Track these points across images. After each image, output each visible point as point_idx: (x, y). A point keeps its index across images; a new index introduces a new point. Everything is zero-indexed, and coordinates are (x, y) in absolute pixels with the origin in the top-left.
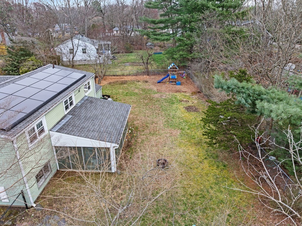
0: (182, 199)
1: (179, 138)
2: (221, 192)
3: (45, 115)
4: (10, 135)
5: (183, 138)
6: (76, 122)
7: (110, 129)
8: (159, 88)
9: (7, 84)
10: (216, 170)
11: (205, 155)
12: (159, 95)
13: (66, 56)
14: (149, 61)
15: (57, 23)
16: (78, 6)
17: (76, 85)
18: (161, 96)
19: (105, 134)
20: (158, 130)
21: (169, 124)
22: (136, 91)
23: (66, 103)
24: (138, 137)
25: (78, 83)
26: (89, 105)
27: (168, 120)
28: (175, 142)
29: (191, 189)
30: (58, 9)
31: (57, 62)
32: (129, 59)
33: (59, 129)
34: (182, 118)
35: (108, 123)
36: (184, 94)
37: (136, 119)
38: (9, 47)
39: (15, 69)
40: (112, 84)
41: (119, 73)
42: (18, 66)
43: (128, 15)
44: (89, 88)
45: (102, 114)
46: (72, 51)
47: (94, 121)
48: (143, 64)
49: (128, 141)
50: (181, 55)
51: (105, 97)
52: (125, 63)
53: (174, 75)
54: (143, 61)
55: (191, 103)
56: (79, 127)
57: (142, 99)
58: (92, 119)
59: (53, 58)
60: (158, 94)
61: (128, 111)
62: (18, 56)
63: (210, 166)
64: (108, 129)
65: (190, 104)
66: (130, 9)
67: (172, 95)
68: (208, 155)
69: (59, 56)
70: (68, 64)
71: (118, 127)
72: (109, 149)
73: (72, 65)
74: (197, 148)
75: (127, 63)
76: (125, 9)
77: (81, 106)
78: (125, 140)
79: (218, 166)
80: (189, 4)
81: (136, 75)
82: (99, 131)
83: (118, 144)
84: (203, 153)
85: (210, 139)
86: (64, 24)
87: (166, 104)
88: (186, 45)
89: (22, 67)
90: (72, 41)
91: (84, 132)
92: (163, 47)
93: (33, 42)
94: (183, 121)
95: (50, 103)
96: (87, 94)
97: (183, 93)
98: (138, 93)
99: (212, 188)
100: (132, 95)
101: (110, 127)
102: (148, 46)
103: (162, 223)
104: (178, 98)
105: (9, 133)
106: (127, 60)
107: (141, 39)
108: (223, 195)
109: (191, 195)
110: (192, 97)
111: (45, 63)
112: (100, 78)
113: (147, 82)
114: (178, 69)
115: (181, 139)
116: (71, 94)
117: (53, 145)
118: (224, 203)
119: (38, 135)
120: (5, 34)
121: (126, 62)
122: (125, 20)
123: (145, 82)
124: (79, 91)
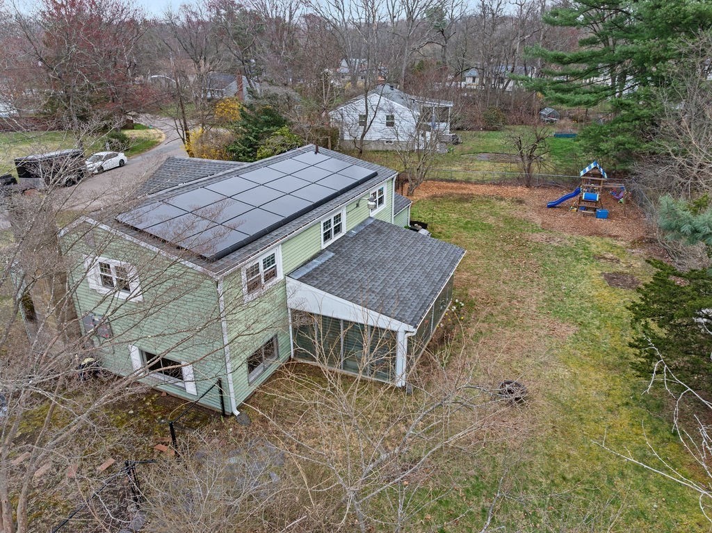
0: (541, 480)
1: (570, 344)
2: (647, 492)
3: (282, 244)
4: (214, 271)
5: (580, 345)
6: (340, 268)
7: (406, 293)
8: (548, 220)
9: (227, 177)
10: (648, 437)
11: (626, 396)
12: (545, 237)
13: (349, 130)
14: (536, 153)
15: (345, 57)
16: (392, 21)
17: (352, 191)
18: (549, 240)
19: (393, 301)
20: (521, 316)
21: (552, 306)
22: (491, 220)
23: (327, 227)
24: (469, 323)
25: (357, 188)
26: (372, 237)
27: (553, 298)
28: (556, 352)
29: (567, 465)
30: (350, 26)
31: (329, 141)
32: (491, 144)
33: (304, 276)
34: (591, 299)
35: (404, 280)
36: (611, 242)
37: (474, 284)
38: (245, 106)
39: (249, 150)
40: (438, 199)
41: (460, 176)
42: (256, 144)
43: (503, 42)
44: (381, 201)
45: (396, 259)
46: (363, 120)
47: (376, 271)
48: (520, 159)
49: (445, 328)
50: (619, 144)
51: (414, 225)
52: (479, 155)
53: (593, 191)
54: (521, 153)
55: (624, 265)
56: (344, 278)
57: (499, 241)
58: (372, 266)
59: (324, 132)
60: (542, 233)
61: (454, 261)
62: (258, 125)
63: (633, 425)
64: (400, 293)
65: (621, 268)
66: (510, 25)
67: (577, 240)
68: (634, 399)
69: (336, 130)
70: (353, 147)
71: (425, 291)
72: (394, 333)
73: (360, 151)
74: (610, 376)
75: (482, 155)
76: (499, 27)
77: (356, 238)
78: (439, 325)
79: (656, 429)
80: (659, 14)
81: (499, 184)
82: (382, 294)
83: (415, 327)
84: (622, 389)
85: (646, 357)
86: (358, 60)
87: (557, 259)
88: (638, 118)
89: (262, 147)
90: (366, 99)
91: (350, 290)
92: (582, 121)
93: (288, 98)
94: (590, 305)
95: (295, 222)
96: (373, 214)
97: (608, 239)
98: (493, 225)
99: (623, 475)
100: (478, 228)
101: (406, 290)
102: (544, 116)
103: (480, 517)
104: (593, 248)
105: (215, 265)
106: (483, 148)
107: (530, 99)
108: (650, 501)
109: (564, 478)
110: (630, 250)
111: (306, 141)
112: (413, 184)
113: (520, 202)
114: (606, 176)
115: (575, 348)
116: (340, 209)
117: (289, 306)
118: (646, 519)
119: (263, 280)
120: (244, 78)
121: (481, 150)
122: (495, 54)
123: (517, 201)
124: (358, 205)
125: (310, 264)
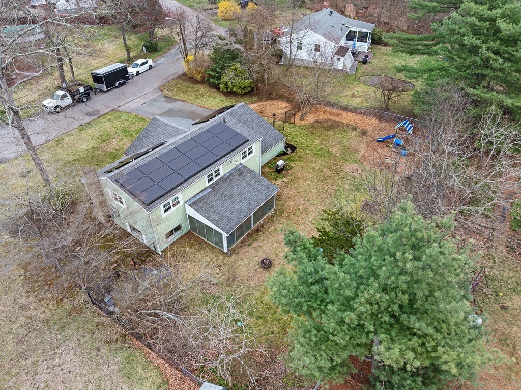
3: (182, 192)
6: (210, 198)
8: (368, 154)
12: (354, 168)
17: (228, 156)
18: (355, 171)
22: (335, 149)
23: (210, 177)
33: (192, 203)
35: (237, 207)
37: (293, 199)
44: (250, 153)
45: (239, 194)
47: (226, 201)
49: (262, 224)
51: (288, 149)
56: (209, 205)
58: (226, 198)
60: (355, 165)
83: (228, 234)
91: (209, 212)
95: (190, 181)
98: (334, 153)
101: (235, 213)
105: (148, 207)
113: (365, 134)
116: (219, 167)
117: (187, 213)
119: (172, 207)
123: (362, 133)
124: (231, 162)
125: (198, 196)
